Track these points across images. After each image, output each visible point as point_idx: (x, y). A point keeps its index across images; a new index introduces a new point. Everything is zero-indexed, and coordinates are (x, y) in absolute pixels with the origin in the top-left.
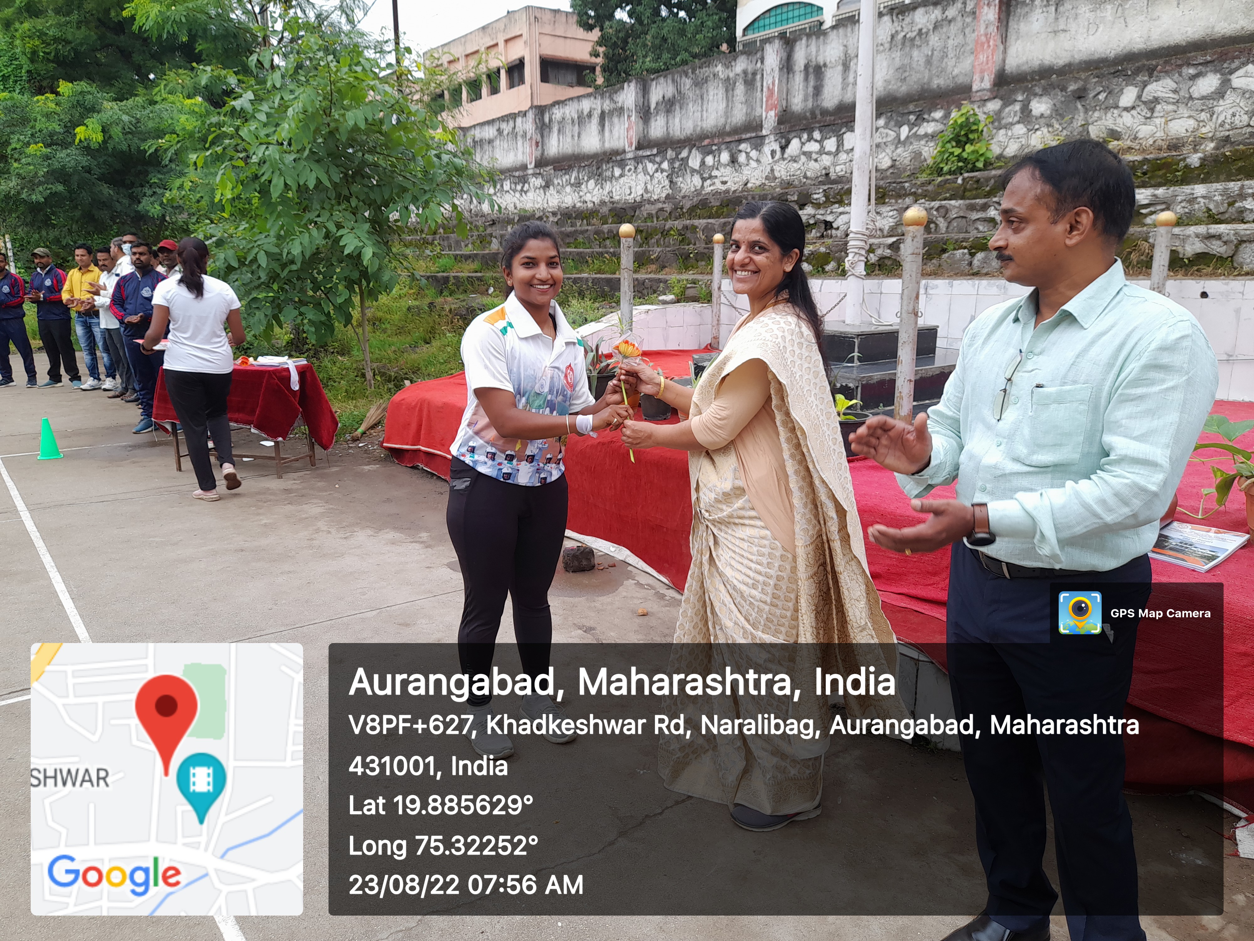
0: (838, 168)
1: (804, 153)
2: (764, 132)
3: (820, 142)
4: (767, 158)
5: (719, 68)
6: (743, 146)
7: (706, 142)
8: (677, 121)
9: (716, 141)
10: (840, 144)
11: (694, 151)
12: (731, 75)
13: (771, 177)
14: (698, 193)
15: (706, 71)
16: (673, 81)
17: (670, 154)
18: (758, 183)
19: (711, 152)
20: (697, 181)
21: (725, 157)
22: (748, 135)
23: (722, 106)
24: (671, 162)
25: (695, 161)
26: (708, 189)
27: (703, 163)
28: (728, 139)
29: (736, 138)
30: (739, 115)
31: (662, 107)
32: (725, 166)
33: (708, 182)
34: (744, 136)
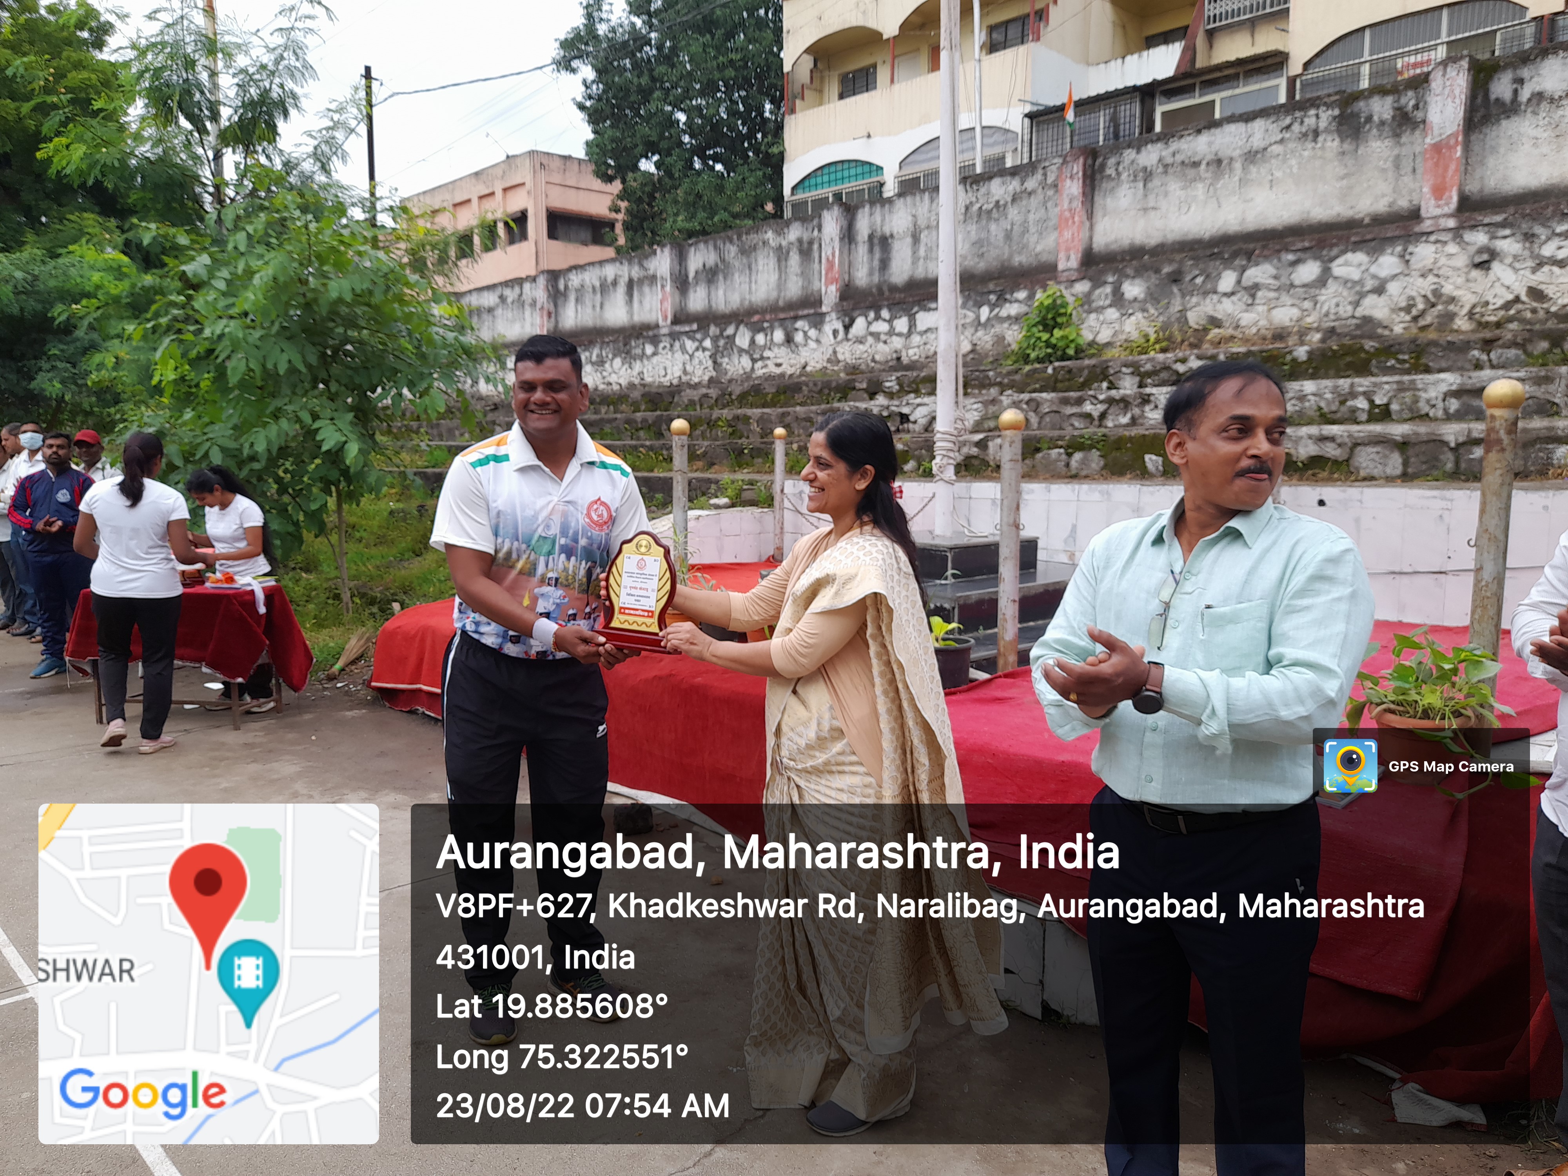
0: (911, 352)
1: (871, 334)
2: (824, 309)
3: (889, 321)
4: (827, 339)
5: (770, 235)
6: (799, 324)
7: (756, 318)
8: (721, 292)
9: (768, 317)
10: (912, 325)
11: (742, 328)
12: (784, 243)
13: (834, 359)
14: (748, 376)
15: (754, 238)
16: (715, 247)
17: (713, 330)
18: (819, 366)
19: (762, 330)
20: (746, 362)
21: (779, 335)
22: (806, 312)
23: (774, 277)
24: (715, 340)
25: (743, 339)
26: (760, 372)
27: (753, 342)
28: (782, 316)
29: (792, 314)
30: (794, 289)
31: (703, 276)
32: (779, 346)
33: (759, 364)
34: (800, 313)
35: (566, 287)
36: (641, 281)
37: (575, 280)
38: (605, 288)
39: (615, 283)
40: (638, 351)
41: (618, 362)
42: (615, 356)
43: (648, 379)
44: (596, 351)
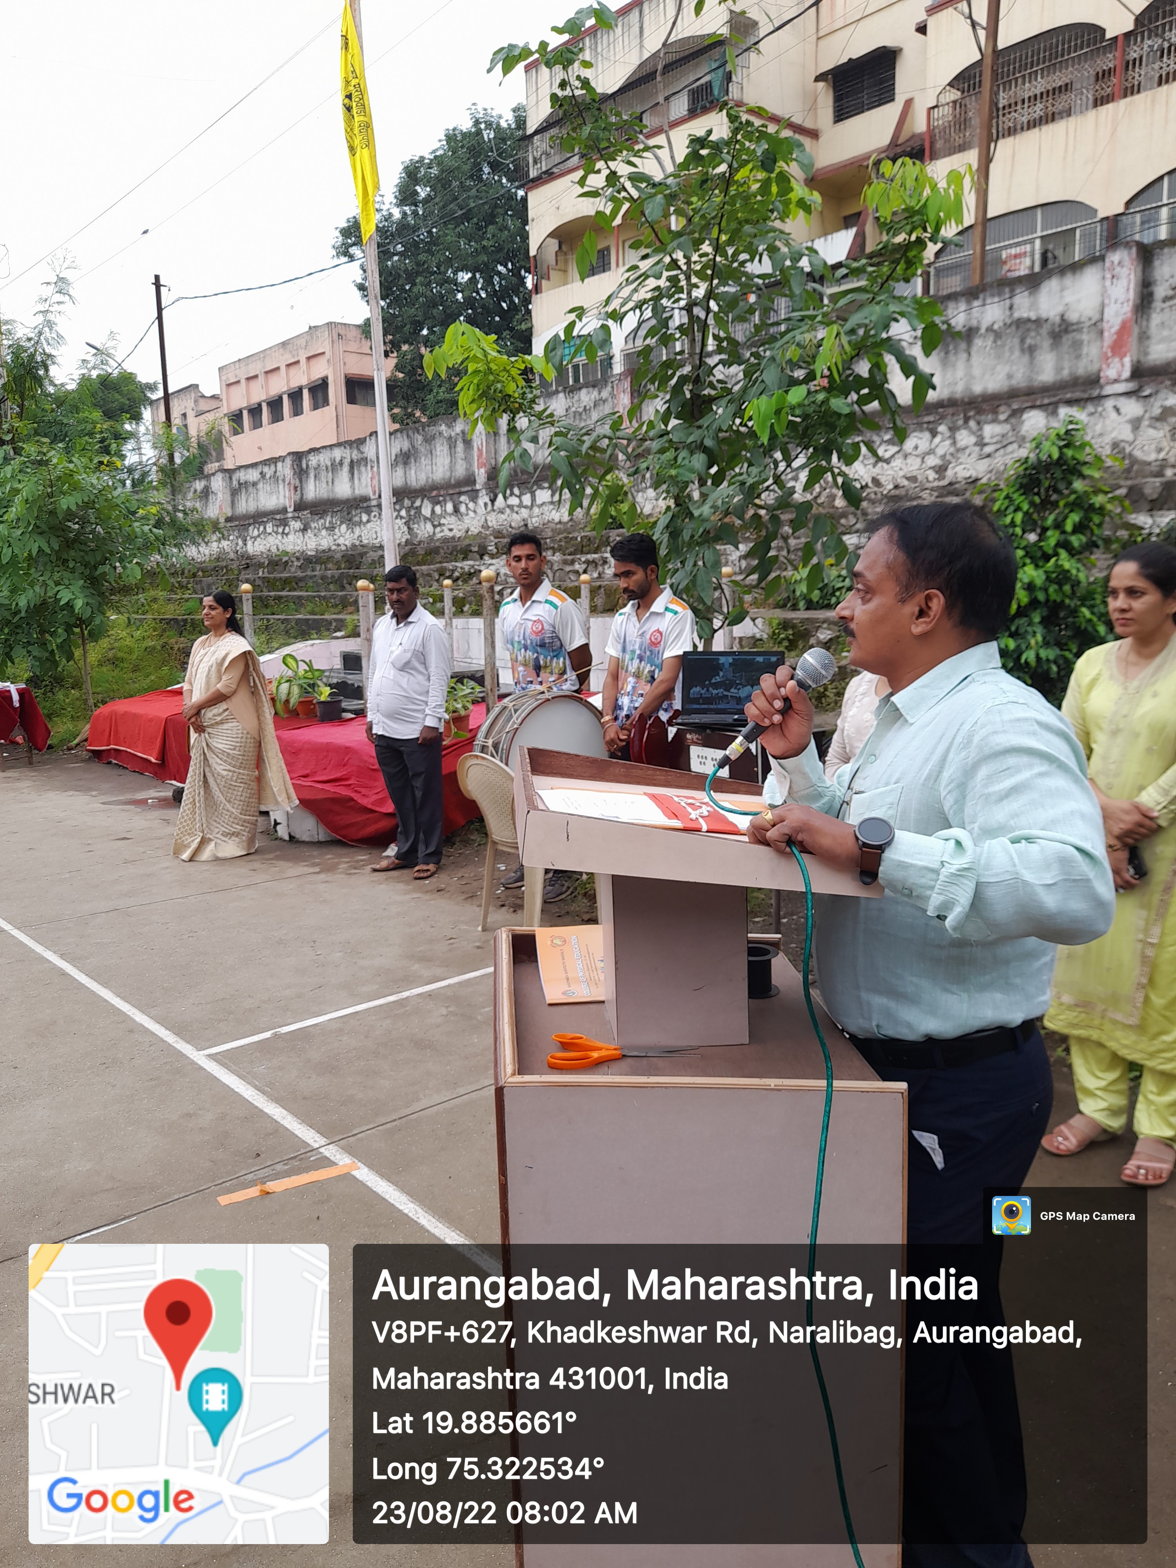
0: (534, 520)
1: (509, 506)
2: (478, 487)
3: (519, 497)
4: (481, 510)
5: (443, 427)
6: (463, 498)
7: (434, 493)
8: (413, 472)
9: (442, 493)
10: (533, 499)
11: (425, 501)
12: (453, 434)
13: (486, 526)
14: (431, 538)
15: (432, 430)
16: (408, 436)
17: (407, 502)
18: (476, 531)
19: (438, 503)
20: (429, 527)
21: (449, 507)
22: (466, 489)
23: (447, 461)
24: (408, 510)
25: (426, 511)
26: (439, 536)
27: (433, 512)
28: (451, 492)
29: (457, 490)
30: (460, 471)
31: (400, 459)
32: (451, 515)
33: (438, 529)
34: (463, 490)
35: (307, 466)
36: (359, 462)
37: (313, 460)
38: (335, 467)
39: (341, 463)
40: (357, 519)
41: (344, 527)
42: (342, 523)
43: (365, 542)
44: (328, 519)
